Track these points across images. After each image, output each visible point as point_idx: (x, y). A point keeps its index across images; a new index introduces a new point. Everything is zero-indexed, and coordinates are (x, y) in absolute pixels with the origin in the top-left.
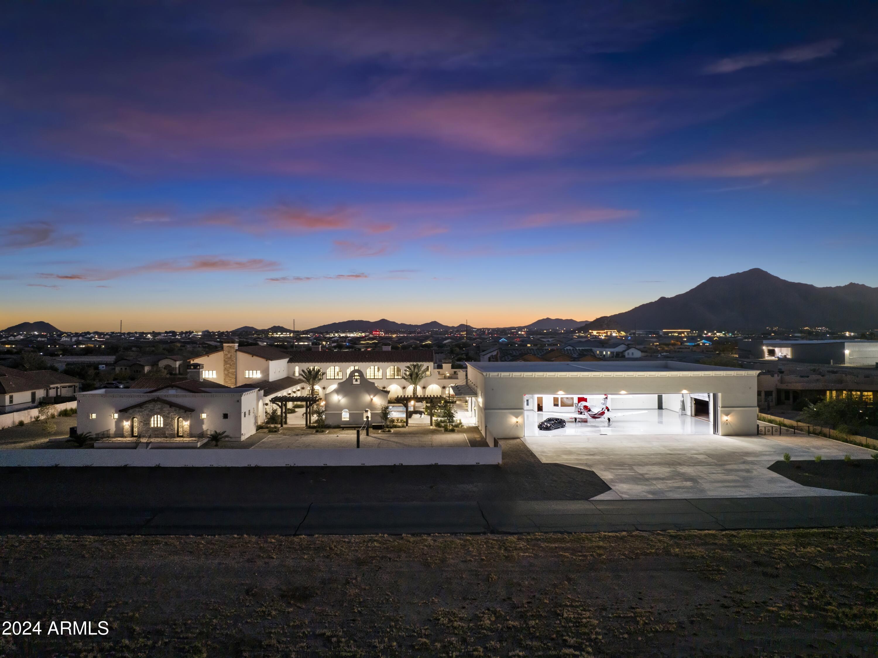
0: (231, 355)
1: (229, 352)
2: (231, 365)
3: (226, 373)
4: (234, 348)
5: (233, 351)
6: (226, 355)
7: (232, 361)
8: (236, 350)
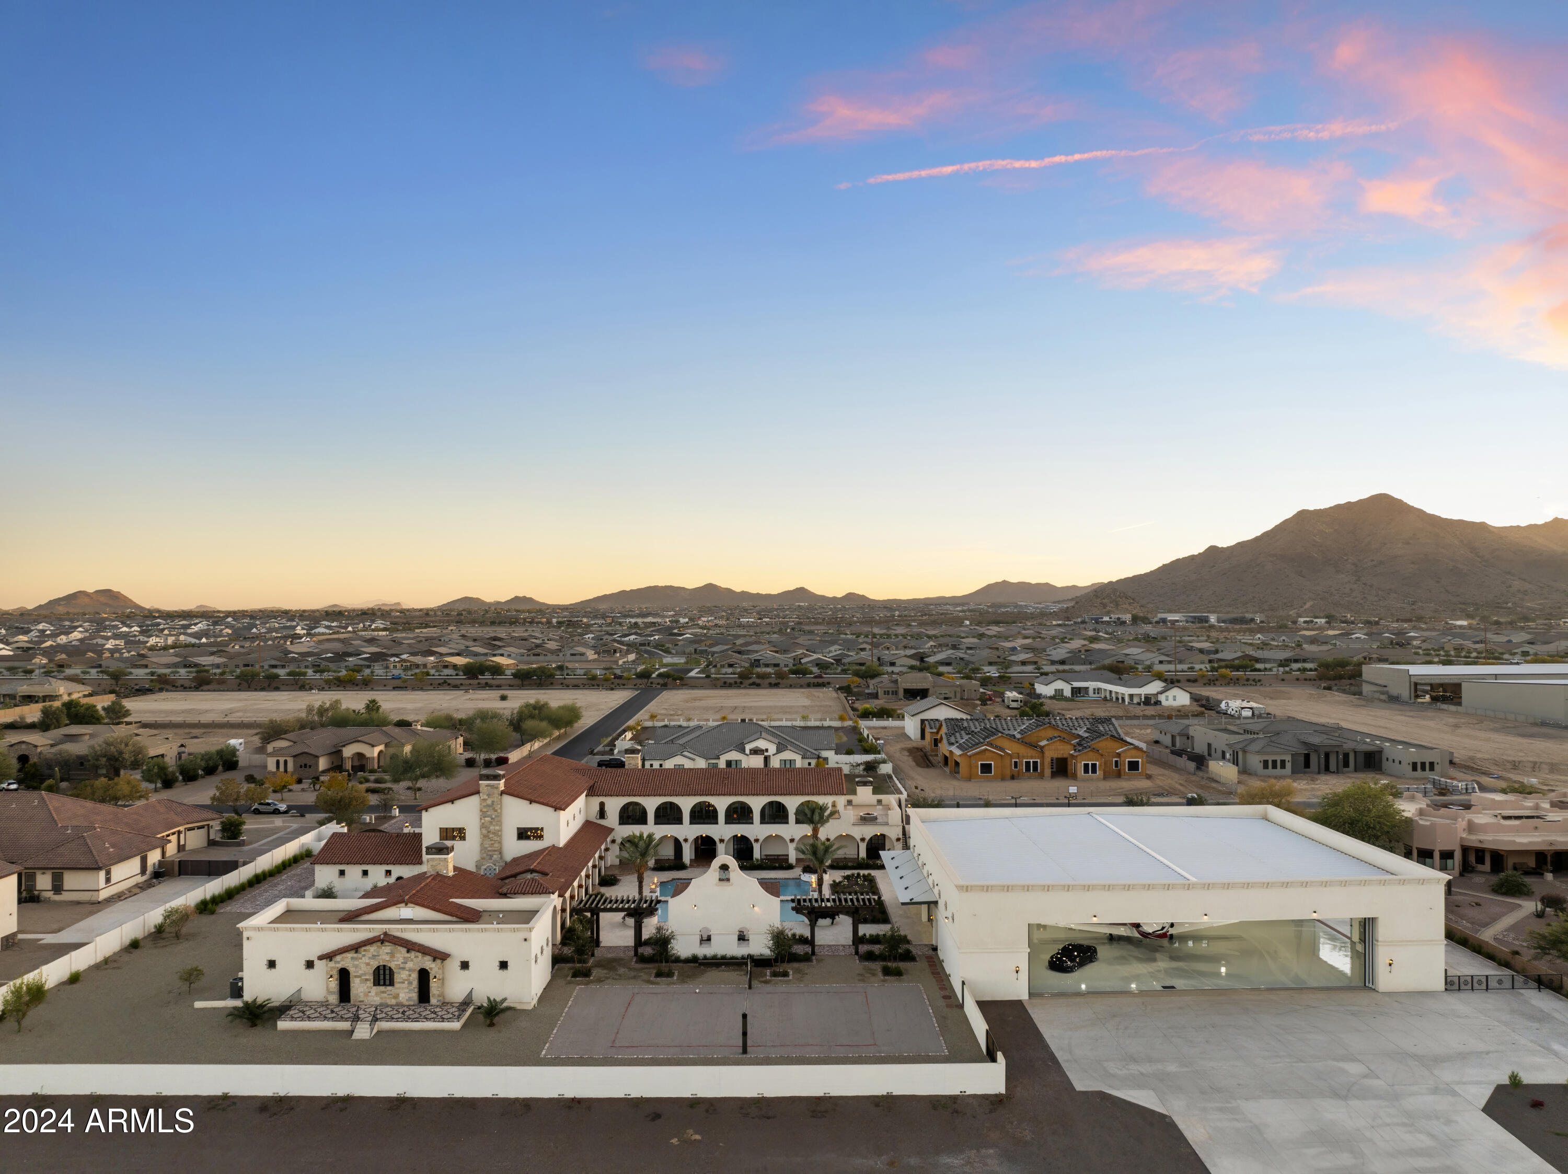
0: (493, 802)
1: (489, 795)
2: (492, 819)
3: (484, 831)
4: (497, 788)
5: (497, 792)
6: (485, 800)
7: (496, 811)
8: (502, 793)
